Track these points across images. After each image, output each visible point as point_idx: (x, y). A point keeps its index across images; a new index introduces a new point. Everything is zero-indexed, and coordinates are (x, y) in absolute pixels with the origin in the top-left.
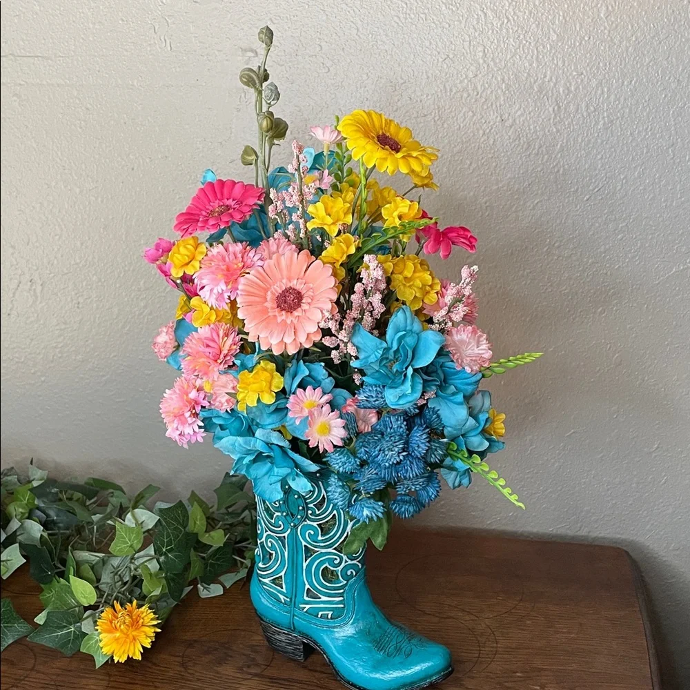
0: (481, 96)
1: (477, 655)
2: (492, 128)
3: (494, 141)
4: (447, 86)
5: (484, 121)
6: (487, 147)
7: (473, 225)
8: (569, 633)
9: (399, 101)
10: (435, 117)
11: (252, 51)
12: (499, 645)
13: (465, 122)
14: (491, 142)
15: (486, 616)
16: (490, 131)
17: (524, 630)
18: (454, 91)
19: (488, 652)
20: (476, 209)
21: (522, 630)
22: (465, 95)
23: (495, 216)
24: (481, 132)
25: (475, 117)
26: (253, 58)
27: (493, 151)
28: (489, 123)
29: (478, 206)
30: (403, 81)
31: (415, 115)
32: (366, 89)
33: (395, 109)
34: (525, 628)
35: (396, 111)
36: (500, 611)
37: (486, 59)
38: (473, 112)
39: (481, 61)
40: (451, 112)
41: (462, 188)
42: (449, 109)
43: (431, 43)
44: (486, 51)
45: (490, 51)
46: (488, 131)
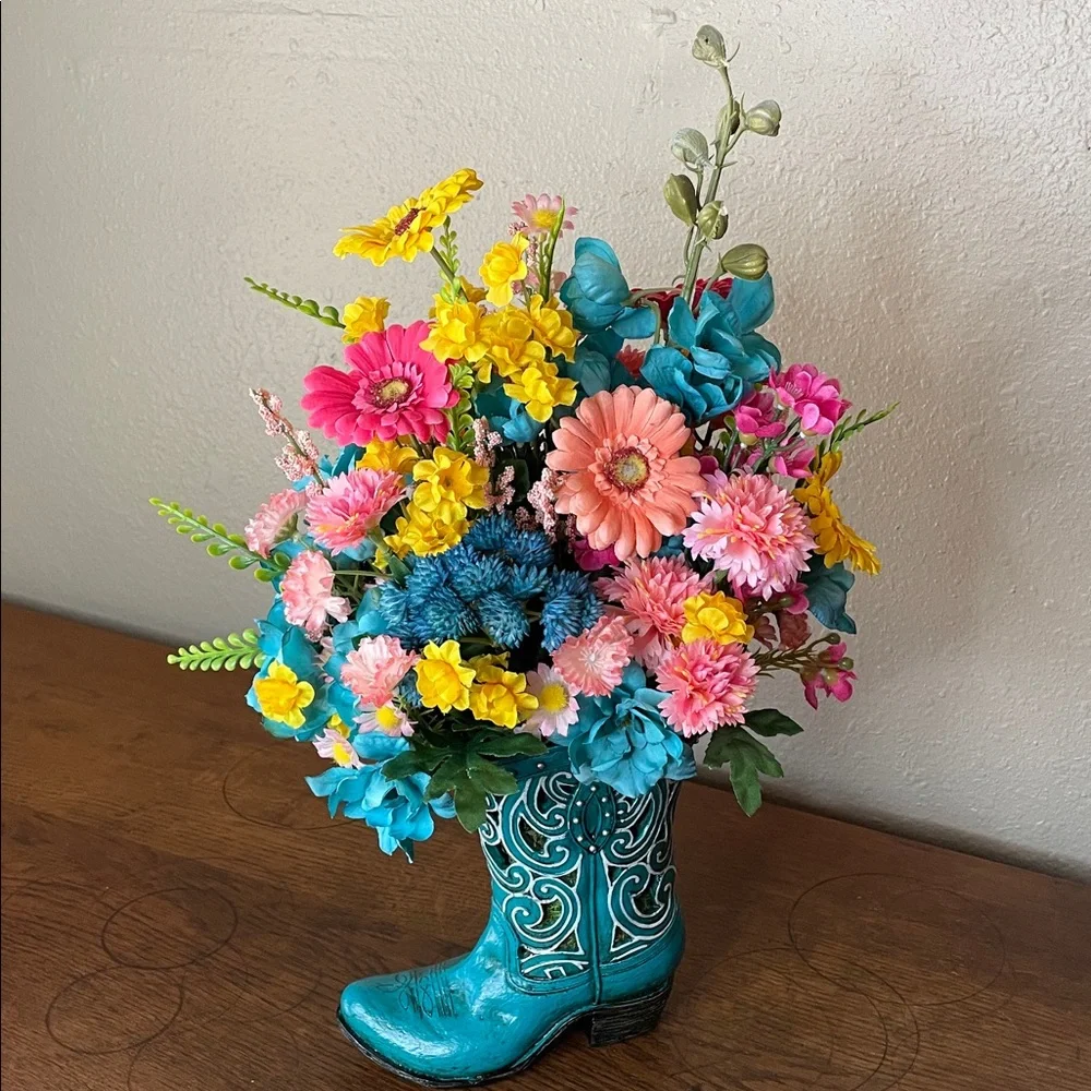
0: (1052, 104)
1: (876, 1066)
2: (1067, 163)
3: (1070, 185)
4: (992, 81)
5: (1054, 149)
6: (1056, 194)
7: (1019, 330)
8: (1052, 1061)
9: (905, 105)
10: (967, 137)
11: (668, 13)
12: (919, 1057)
13: (1019, 149)
14: (1064, 187)
15: (918, 1001)
16: (1063, 167)
17: (976, 1040)
18: (1004, 93)
19: (895, 1065)
20: (1025, 301)
21: (970, 1037)
22: (1023, 101)
23: (1058, 317)
24: (1047, 167)
25: (1038, 141)
26: (669, 26)
27: (1065, 203)
28: (1064, 151)
29: (1030, 299)
30: (915, 72)
31: (932, 131)
32: (850, 84)
33: (896, 120)
34: (976, 1036)
35: (900, 122)
36: (945, 997)
37: (1067, 37)
38: (1035, 131)
39: (1059, 40)
40: (995, 129)
41: (1003, 263)
42: (991, 124)
43: (970, 6)
44: (1070, 22)
45: (1077, 22)
46: (1060, 166)
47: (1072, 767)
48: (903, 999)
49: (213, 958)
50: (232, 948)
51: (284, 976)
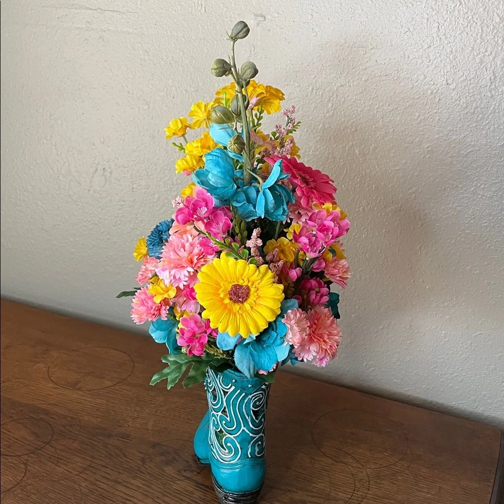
0: (432, 64)
1: (350, 496)
2: (438, 90)
3: (440, 100)
4: (406, 53)
5: (433, 83)
6: (433, 104)
7: (416, 164)
8: (428, 493)
9: (367, 62)
10: (394, 77)
11: (262, 16)
12: (369, 492)
13: (417, 83)
14: (437, 100)
15: (369, 467)
16: (437, 92)
17: (395, 484)
18: (411, 58)
19: (359, 496)
20: (420, 151)
21: (393, 483)
22: (420, 61)
23: (434, 158)
24: (429, 91)
25: (426, 79)
26: (263, 22)
27: (437, 108)
28: (437, 85)
29: (422, 150)
30: (372, 47)
31: (379, 74)
32: (343, 51)
33: (364, 68)
34: (395, 482)
35: (365, 69)
36: (381, 465)
37: (439, 34)
38: (425, 75)
39: (435, 35)
40: (407, 74)
41: (410, 134)
42: (406, 71)
43: (396, 18)
44: (440, 27)
45: (443, 27)
46: (435, 91)
47: (439, 361)
48: (363, 466)
49: (42, 451)
50: (51, 446)
51: (76, 459)
